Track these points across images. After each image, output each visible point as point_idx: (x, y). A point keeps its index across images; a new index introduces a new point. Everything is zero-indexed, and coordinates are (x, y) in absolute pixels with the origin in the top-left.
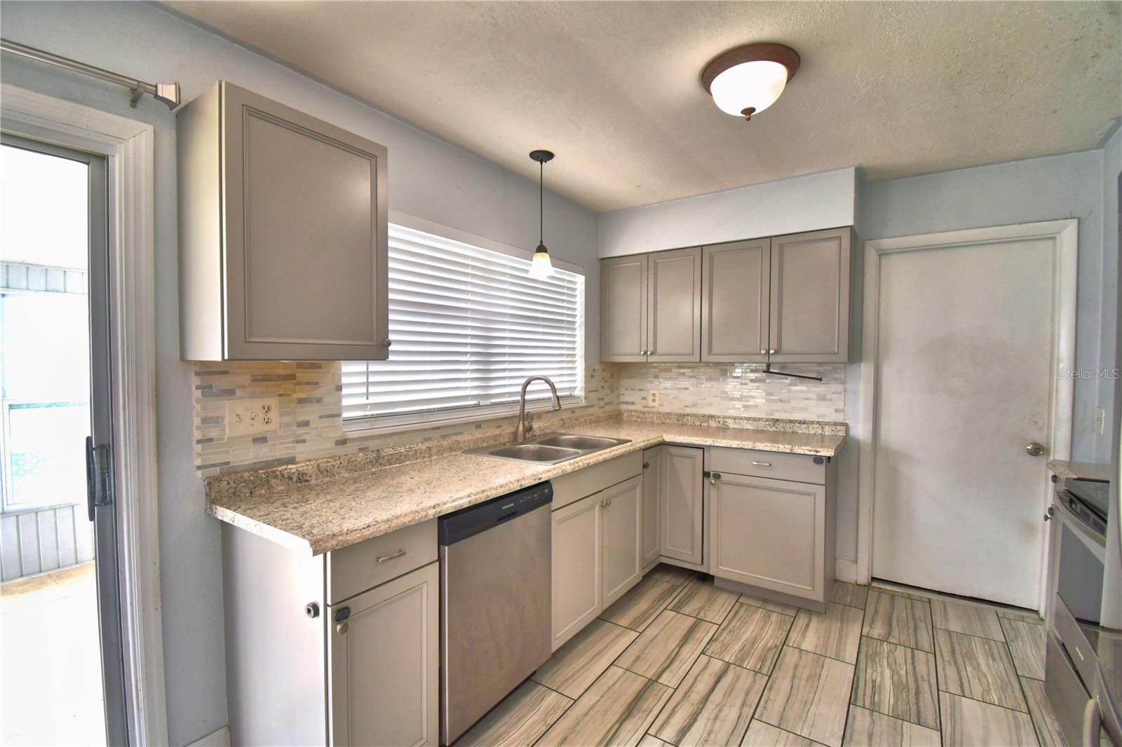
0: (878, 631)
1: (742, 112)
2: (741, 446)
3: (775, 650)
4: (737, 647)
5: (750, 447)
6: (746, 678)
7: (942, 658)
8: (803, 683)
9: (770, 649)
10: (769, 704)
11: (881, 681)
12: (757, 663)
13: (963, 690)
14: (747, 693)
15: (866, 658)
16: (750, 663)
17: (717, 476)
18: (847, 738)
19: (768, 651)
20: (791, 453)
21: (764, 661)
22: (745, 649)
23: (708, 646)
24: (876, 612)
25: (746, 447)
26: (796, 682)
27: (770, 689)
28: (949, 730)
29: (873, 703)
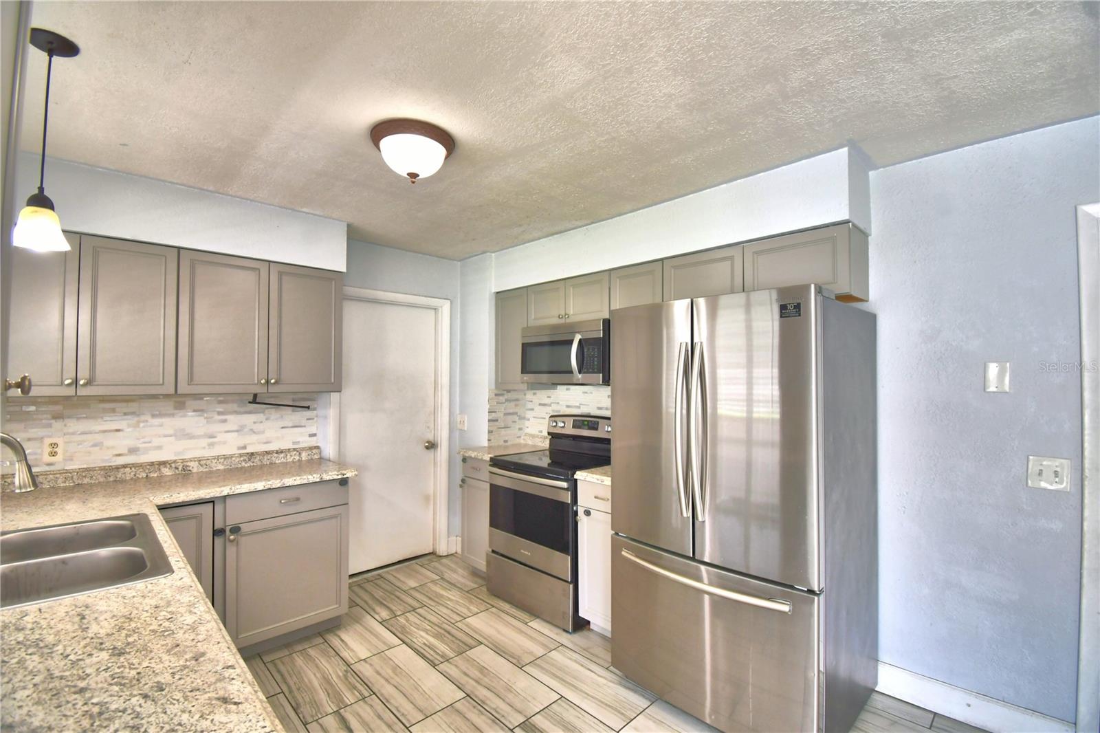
0: (385, 614)
1: (408, 174)
2: (267, 487)
3: (349, 674)
4: (322, 696)
5: (279, 485)
6: (364, 710)
7: (432, 606)
8: (396, 678)
9: (346, 677)
10: (402, 710)
11: (427, 641)
12: (354, 694)
13: (462, 617)
14: (380, 717)
15: (402, 634)
16: (349, 698)
17: (236, 530)
18: (460, 686)
19: (347, 679)
20: (322, 482)
21: (355, 688)
22: (330, 692)
23: (301, 716)
24: (366, 602)
25: (274, 486)
26: (393, 682)
27: (388, 701)
28: (483, 639)
29: (442, 657)
